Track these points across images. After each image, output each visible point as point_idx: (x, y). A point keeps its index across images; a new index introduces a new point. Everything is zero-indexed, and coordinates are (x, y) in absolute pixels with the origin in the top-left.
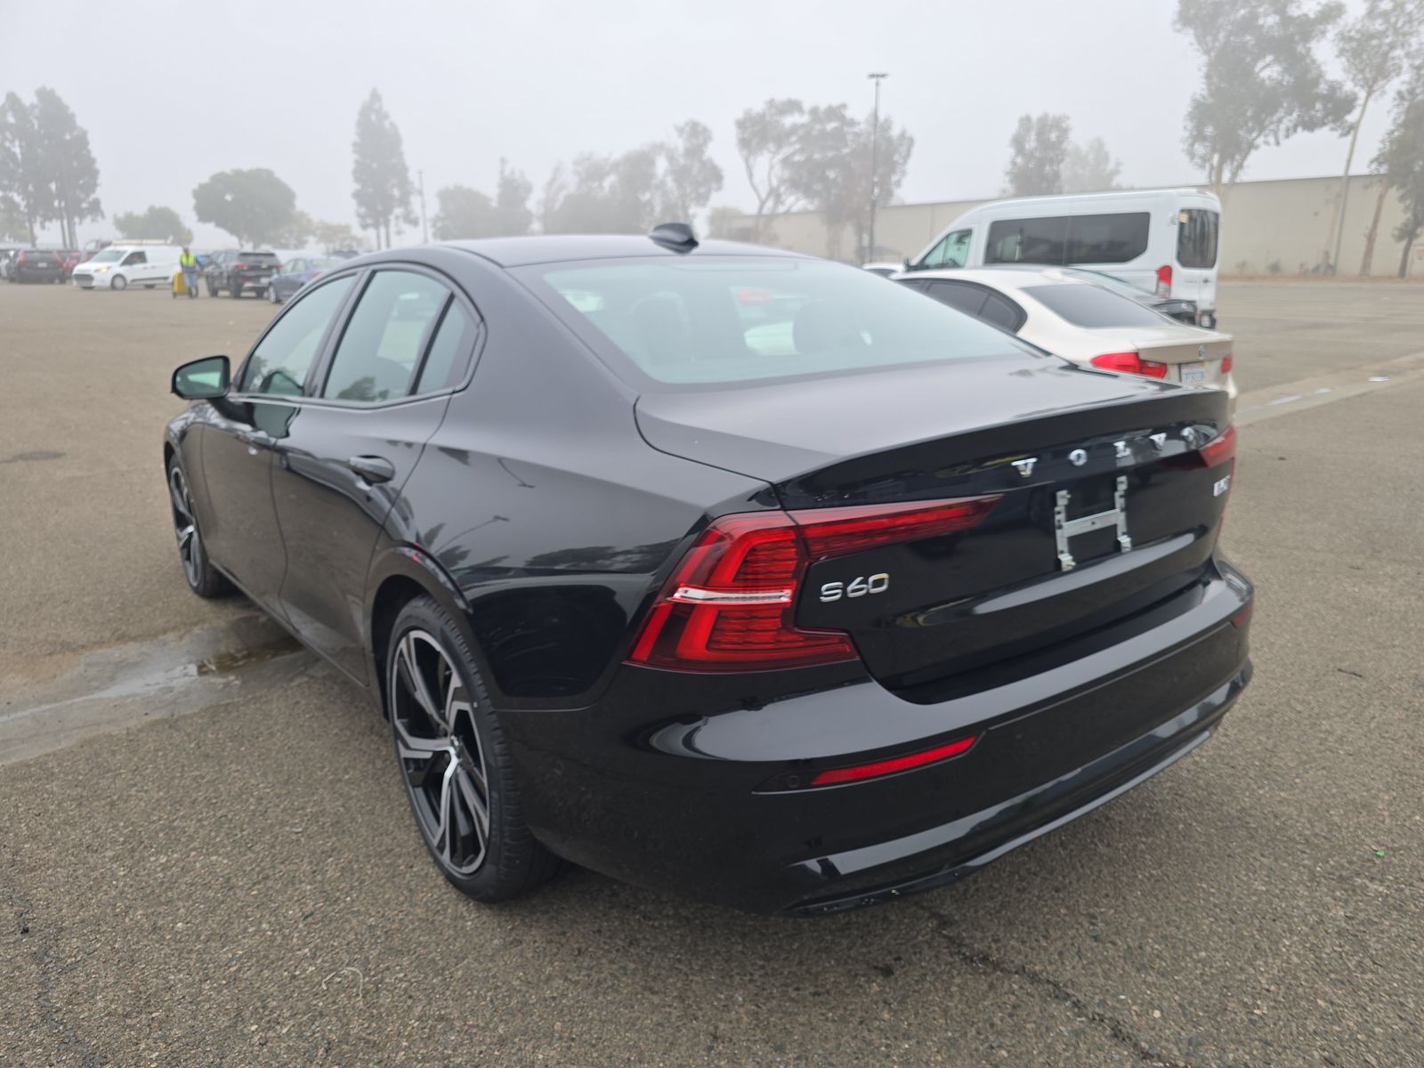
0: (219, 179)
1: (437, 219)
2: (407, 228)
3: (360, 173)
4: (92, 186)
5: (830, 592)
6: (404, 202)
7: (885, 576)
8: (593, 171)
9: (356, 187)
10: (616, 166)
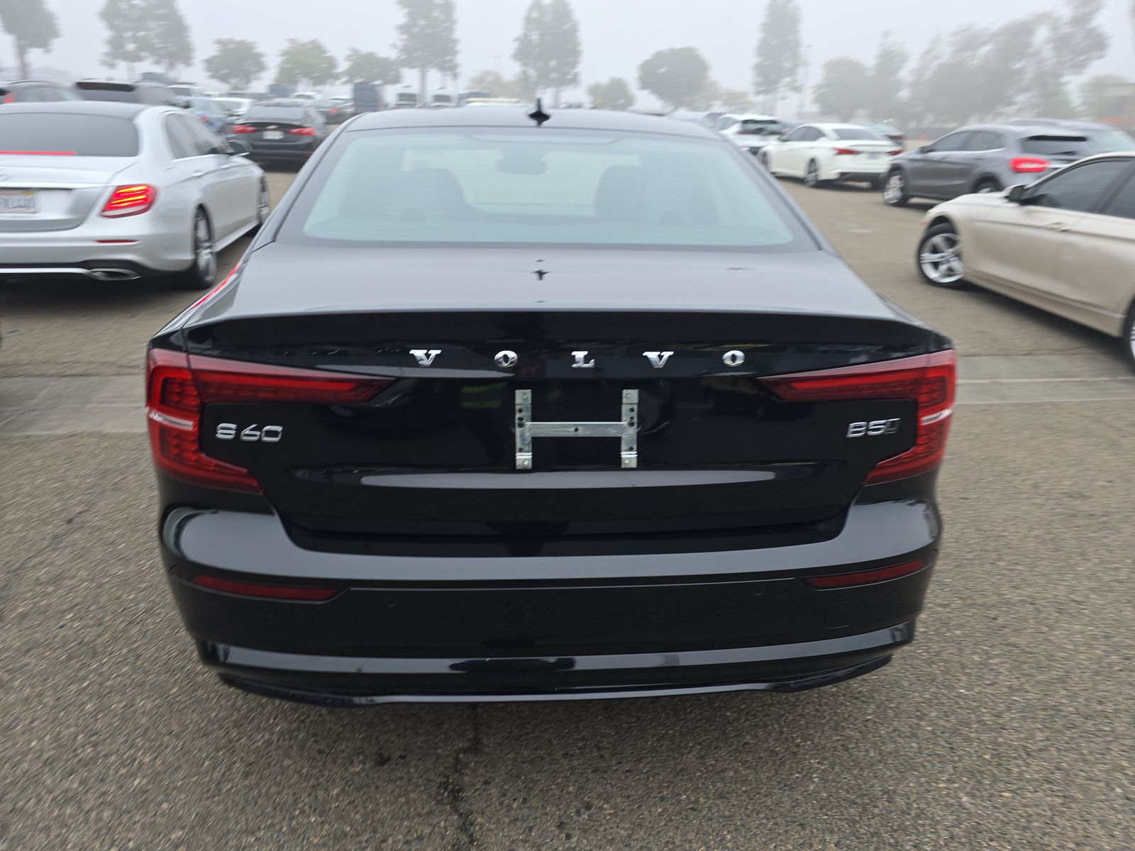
0: (659, 56)
1: (819, 87)
2: (791, 94)
3: (764, 49)
4: (574, 64)
5: (226, 431)
6: (792, 72)
7: (279, 429)
8: (969, 42)
9: (756, 60)
10: (995, 36)
